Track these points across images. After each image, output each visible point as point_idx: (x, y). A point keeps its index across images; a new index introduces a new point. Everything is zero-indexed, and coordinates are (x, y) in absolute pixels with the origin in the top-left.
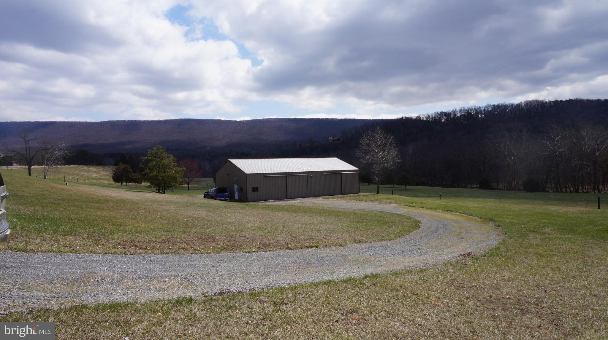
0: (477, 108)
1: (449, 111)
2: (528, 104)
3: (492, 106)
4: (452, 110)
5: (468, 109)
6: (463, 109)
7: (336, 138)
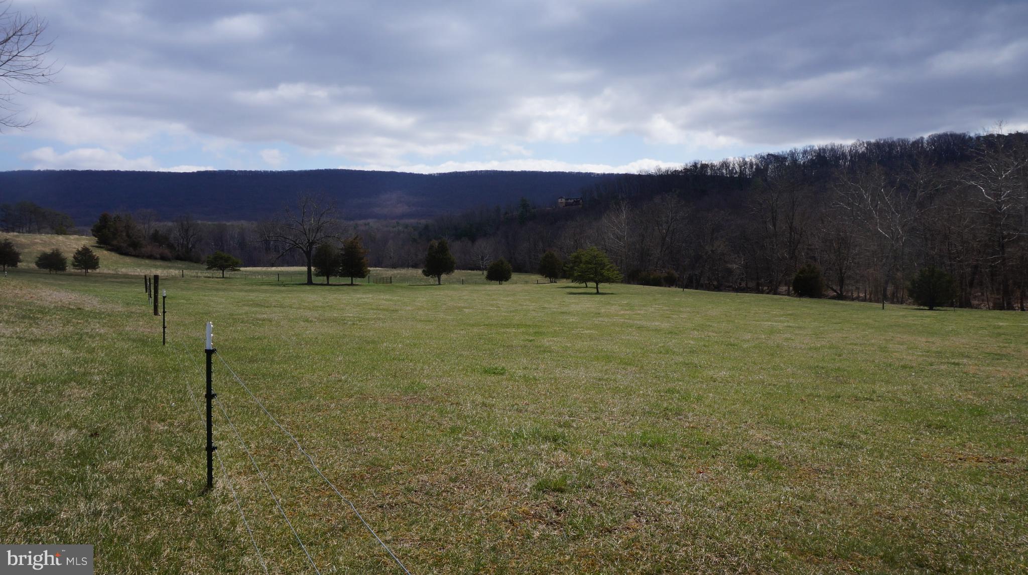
0: (836, 148)
1: (783, 152)
2: (935, 141)
3: (865, 145)
4: (788, 151)
5: (819, 149)
6: (809, 149)
7: (572, 201)
